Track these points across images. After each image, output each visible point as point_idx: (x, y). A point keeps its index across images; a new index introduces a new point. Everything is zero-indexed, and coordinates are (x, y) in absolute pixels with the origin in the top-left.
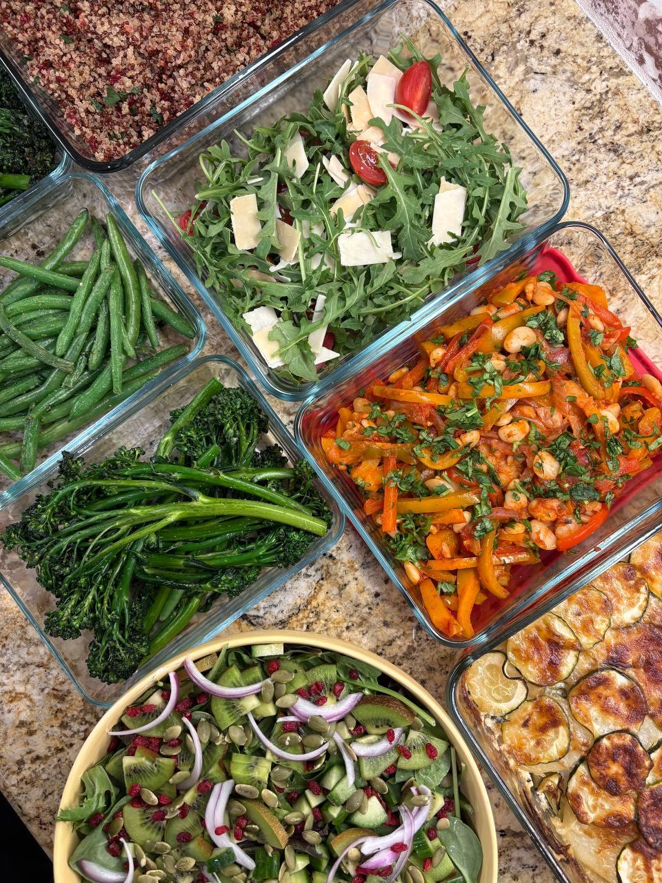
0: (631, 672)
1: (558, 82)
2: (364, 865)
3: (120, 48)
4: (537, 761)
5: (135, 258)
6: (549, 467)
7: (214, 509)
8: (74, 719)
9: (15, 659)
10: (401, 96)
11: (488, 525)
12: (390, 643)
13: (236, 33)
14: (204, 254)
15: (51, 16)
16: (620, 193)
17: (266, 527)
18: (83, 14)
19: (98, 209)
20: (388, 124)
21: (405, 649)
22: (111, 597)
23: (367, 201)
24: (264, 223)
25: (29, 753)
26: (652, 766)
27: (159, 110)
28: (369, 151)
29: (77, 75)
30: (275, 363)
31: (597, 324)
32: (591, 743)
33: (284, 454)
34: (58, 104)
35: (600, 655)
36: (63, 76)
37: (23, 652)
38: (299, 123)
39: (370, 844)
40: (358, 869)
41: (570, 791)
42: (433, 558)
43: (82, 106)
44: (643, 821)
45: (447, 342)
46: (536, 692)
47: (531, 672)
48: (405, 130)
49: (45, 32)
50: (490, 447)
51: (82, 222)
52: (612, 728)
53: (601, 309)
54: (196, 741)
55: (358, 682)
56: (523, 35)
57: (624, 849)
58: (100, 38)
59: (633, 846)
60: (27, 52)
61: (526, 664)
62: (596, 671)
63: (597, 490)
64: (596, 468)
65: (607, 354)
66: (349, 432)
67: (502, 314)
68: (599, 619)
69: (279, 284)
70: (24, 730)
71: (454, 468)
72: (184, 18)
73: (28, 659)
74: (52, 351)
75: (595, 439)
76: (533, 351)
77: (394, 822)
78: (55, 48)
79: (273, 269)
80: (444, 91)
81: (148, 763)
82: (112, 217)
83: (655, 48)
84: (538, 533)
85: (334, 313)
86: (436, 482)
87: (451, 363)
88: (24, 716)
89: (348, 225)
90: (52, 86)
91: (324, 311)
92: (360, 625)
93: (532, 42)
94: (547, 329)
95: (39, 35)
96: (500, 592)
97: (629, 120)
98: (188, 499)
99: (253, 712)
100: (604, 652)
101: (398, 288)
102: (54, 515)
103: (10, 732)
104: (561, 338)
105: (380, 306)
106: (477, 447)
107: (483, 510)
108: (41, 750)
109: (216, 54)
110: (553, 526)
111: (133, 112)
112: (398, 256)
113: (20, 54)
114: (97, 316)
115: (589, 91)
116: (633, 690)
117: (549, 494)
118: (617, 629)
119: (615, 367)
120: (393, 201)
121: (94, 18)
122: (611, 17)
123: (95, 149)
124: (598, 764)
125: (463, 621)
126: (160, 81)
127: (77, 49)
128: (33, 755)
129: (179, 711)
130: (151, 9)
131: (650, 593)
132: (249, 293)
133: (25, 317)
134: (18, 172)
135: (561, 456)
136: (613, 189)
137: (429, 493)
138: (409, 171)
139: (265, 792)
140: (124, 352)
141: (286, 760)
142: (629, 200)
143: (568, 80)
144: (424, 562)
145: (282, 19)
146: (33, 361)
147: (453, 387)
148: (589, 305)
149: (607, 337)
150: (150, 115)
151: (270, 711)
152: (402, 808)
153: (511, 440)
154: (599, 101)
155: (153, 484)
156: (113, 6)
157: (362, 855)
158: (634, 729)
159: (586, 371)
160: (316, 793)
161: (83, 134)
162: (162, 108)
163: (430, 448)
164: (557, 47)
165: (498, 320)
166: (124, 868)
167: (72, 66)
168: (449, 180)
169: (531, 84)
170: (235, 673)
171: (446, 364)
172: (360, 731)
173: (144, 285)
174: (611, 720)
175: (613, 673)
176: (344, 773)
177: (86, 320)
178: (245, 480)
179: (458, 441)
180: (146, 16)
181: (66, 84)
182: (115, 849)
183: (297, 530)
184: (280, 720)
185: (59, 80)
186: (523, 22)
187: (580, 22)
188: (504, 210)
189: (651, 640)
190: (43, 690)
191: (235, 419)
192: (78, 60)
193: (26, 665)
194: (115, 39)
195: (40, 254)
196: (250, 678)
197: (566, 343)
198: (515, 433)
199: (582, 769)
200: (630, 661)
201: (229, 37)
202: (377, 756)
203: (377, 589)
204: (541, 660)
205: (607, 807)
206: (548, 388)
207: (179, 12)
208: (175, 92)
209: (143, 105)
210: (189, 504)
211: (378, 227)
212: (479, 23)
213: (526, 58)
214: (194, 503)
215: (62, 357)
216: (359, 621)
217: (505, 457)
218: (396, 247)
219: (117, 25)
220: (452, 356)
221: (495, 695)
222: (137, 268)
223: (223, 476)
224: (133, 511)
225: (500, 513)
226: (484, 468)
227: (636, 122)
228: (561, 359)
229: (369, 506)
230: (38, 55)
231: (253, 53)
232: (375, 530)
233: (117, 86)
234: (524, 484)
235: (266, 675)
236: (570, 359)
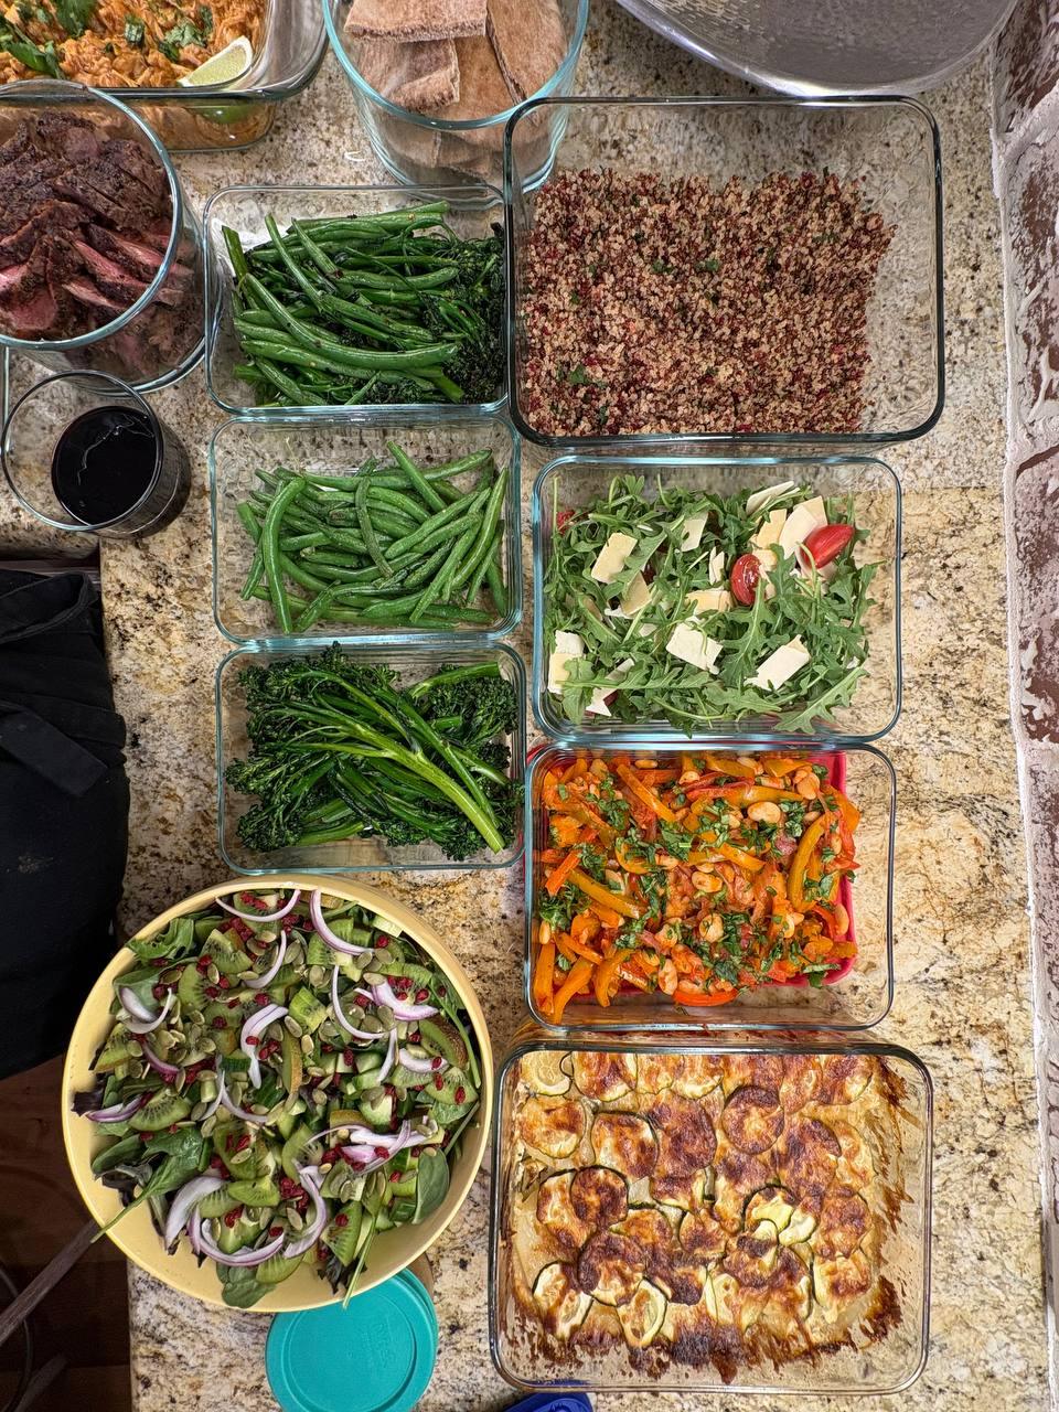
0: (660, 1134)
1: (941, 615)
2: (345, 1149)
3: (613, 339)
4: (537, 1146)
5: (503, 517)
6: (714, 931)
7: (423, 770)
8: (205, 845)
9: (191, 767)
10: (812, 541)
11: (632, 940)
12: (488, 960)
13: (716, 394)
14: (561, 559)
15: (575, 267)
16: (924, 738)
17: (454, 811)
18: (602, 286)
19: (501, 455)
20: (786, 557)
21: (496, 972)
22: (295, 781)
23: (722, 610)
24: (626, 568)
25: (154, 846)
26: (624, 1219)
27: (607, 413)
28: (755, 570)
29: (562, 336)
30: (554, 688)
31: (837, 846)
32: (589, 1165)
33: (509, 760)
34: (528, 348)
35: (646, 1103)
36: (550, 329)
37: (201, 766)
38: (715, 507)
39: (361, 1135)
40: (339, 1146)
41: (546, 1184)
42: (569, 933)
43: (547, 365)
44: (587, 1255)
45: (705, 771)
46: (574, 1094)
47: (582, 1078)
48: (795, 571)
49: (561, 278)
50: (677, 879)
51: (480, 458)
52: (614, 1165)
53: (848, 832)
54: (282, 956)
55: (441, 999)
56: (942, 555)
57: (556, 1262)
58: (603, 318)
59: (565, 1266)
60: (534, 284)
61: (582, 1070)
62: (634, 1114)
63: (738, 977)
64: (750, 958)
65: (826, 873)
66: (574, 786)
67: (765, 781)
68: (665, 1074)
69: (602, 626)
70: (162, 826)
71: (638, 877)
72: (684, 350)
73: (201, 774)
74: (382, 549)
75: (764, 933)
76: (768, 830)
77: (392, 1129)
78: (561, 297)
79: (608, 612)
80: (851, 562)
81: (230, 949)
82: (507, 473)
83: (1046, 646)
84: (666, 974)
85: (631, 684)
86: (614, 877)
87: (696, 792)
88: (169, 816)
89: (694, 618)
90: (535, 331)
91: (625, 676)
92: (475, 930)
93: (945, 566)
94: (792, 818)
95: (554, 277)
96: (603, 1001)
97: (976, 685)
98: (408, 746)
99: (341, 967)
100: (651, 1104)
101: (697, 699)
102: (295, 683)
103: (150, 820)
104: (798, 833)
105: (672, 704)
106: (668, 871)
107: (637, 927)
108: (164, 851)
109: (688, 400)
110: (681, 976)
111: (585, 400)
112: (715, 671)
113: (527, 282)
114: (439, 546)
115: (960, 638)
116: (652, 1149)
117: (697, 950)
118: (674, 1093)
119: (823, 886)
120: (745, 626)
121: (610, 296)
122: (1027, 593)
123: (534, 409)
124: (583, 1185)
125: (558, 1006)
126: (627, 390)
127: (577, 312)
128: (156, 850)
129: (283, 924)
130: (662, 321)
131: (720, 1084)
132: (574, 616)
133: (381, 505)
134: (457, 382)
135: (729, 928)
136: (920, 731)
137: (603, 881)
138: (774, 608)
139: (307, 1039)
140: (441, 593)
141: (340, 1024)
142: (926, 750)
143: (951, 618)
144: (560, 930)
145: (762, 407)
146: (362, 547)
147: (684, 811)
148: (840, 823)
149: (837, 860)
150: (598, 412)
151: (355, 976)
152: (406, 1124)
153: (699, 887)
154: (963, 653)
155: (390, 717)
156: (632, 297)
157: (349, 1138)
158: (630, 1180)
159: (799, 875)
160: (347, 1062)
161: (533, 390)
162: (612, 413)
163: (631, 847)
164: (962, 584)
165: (758, 784)
166: (157, 1011)
167: (564, 326)
168: (802, 640)
169: (917, 601)
170: (348, 926)
171: (692, 790)
172: (415, 1040)
173: (494, 548)
174: (618, 1157)
175: (646, 1125)
176: (380, 1066)
177: (427, 545)
178: (463, 764)
179: (657, 858)
180: (653, 326)
181: (548, 338)
182: (160, 993)
183: (477, 833)
184: (358, 990)
185: (544, 330)
186: (949, 545)
187: (997, 576)
188: (828, 698)
189: (695, 1122)
190: (197, 806)
191: (490, 710)
192: (572, 323)
193: (196, 777)
194: (615, 328)
195: (429, 459)
196: (357, 938)
197: (799, 840)
198: (706, 884)
199: (568, 1177)
200: (665, 1125)
201: (709, 393)
202: (412, 1072)
203: (508, 913)
204: (597, 1074)
205: (566, 1220)
206: (758, 868)
207: (682, 341)
208: (632, 407)
209: (598, 400)
210: (407, 752)
211: (716, 636)
212: (914, 519)
213: (929, 577)
214: (411, 755)
215: (388, 560)
216: (476, 926)
217: (684, 895)
218: (718, 662)
219: (624, 316)
220: (702, 787)
221: (541, 1072)
222: (499, 527)
223: (448, 749)
224: (359, 727)
225: (648, 939)
226: (661, 892)
227: (979, 690)
228: (785, 850)
229: (548, 855)
230: (541, 294)
231: (721, 423)
232: (540, 876)
233: (588, 370)
234: (683, 927)
235: (371, 945)
236: (793, 857)
